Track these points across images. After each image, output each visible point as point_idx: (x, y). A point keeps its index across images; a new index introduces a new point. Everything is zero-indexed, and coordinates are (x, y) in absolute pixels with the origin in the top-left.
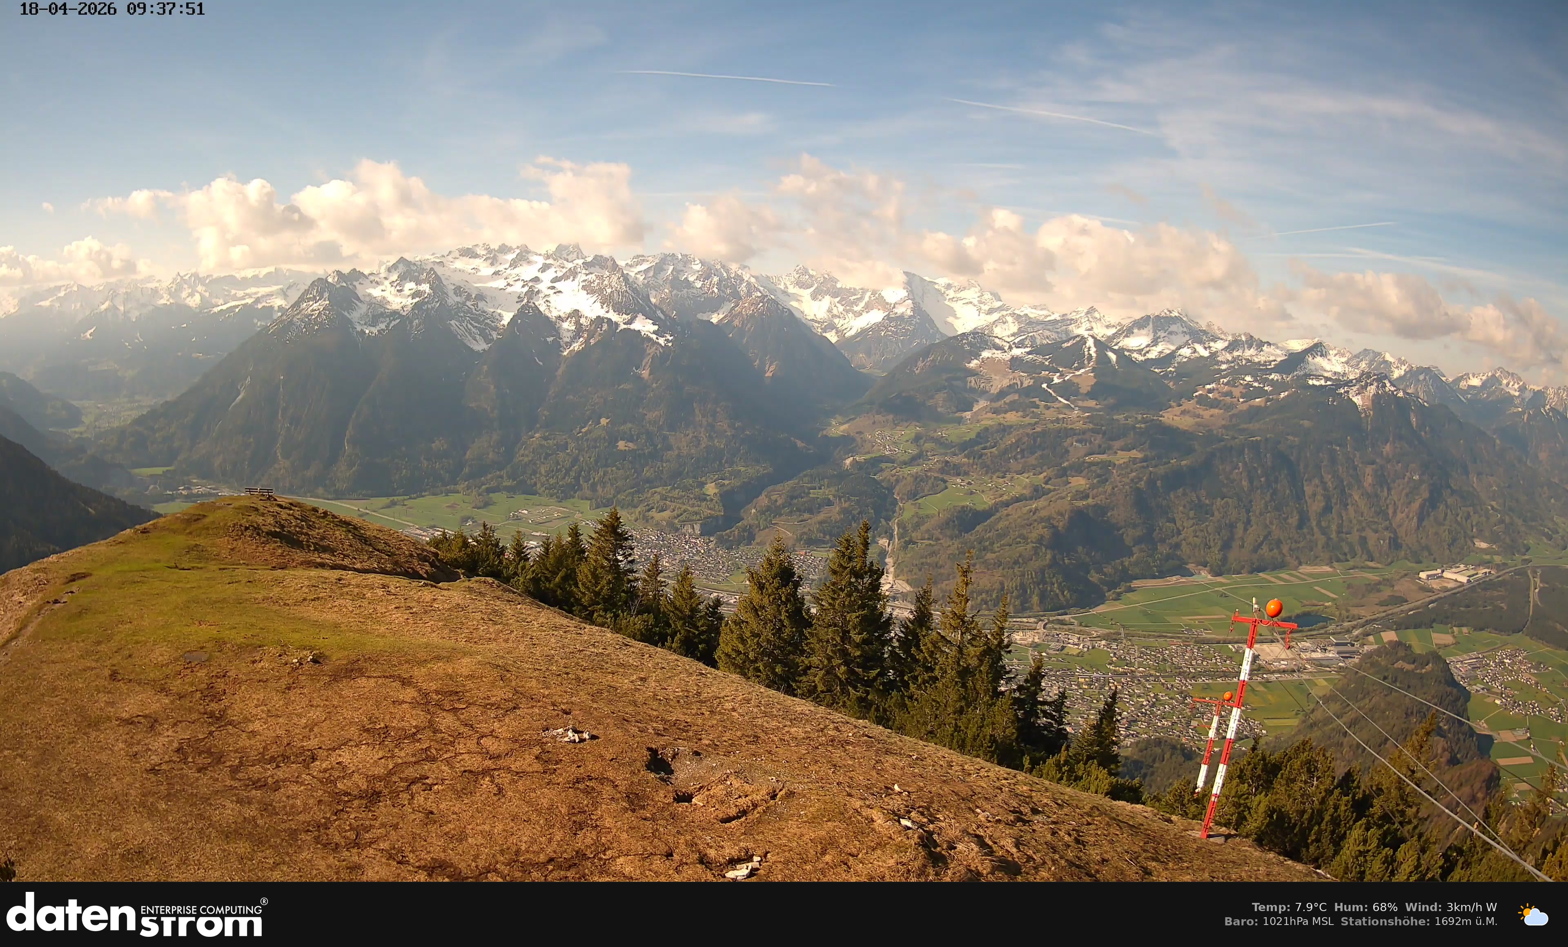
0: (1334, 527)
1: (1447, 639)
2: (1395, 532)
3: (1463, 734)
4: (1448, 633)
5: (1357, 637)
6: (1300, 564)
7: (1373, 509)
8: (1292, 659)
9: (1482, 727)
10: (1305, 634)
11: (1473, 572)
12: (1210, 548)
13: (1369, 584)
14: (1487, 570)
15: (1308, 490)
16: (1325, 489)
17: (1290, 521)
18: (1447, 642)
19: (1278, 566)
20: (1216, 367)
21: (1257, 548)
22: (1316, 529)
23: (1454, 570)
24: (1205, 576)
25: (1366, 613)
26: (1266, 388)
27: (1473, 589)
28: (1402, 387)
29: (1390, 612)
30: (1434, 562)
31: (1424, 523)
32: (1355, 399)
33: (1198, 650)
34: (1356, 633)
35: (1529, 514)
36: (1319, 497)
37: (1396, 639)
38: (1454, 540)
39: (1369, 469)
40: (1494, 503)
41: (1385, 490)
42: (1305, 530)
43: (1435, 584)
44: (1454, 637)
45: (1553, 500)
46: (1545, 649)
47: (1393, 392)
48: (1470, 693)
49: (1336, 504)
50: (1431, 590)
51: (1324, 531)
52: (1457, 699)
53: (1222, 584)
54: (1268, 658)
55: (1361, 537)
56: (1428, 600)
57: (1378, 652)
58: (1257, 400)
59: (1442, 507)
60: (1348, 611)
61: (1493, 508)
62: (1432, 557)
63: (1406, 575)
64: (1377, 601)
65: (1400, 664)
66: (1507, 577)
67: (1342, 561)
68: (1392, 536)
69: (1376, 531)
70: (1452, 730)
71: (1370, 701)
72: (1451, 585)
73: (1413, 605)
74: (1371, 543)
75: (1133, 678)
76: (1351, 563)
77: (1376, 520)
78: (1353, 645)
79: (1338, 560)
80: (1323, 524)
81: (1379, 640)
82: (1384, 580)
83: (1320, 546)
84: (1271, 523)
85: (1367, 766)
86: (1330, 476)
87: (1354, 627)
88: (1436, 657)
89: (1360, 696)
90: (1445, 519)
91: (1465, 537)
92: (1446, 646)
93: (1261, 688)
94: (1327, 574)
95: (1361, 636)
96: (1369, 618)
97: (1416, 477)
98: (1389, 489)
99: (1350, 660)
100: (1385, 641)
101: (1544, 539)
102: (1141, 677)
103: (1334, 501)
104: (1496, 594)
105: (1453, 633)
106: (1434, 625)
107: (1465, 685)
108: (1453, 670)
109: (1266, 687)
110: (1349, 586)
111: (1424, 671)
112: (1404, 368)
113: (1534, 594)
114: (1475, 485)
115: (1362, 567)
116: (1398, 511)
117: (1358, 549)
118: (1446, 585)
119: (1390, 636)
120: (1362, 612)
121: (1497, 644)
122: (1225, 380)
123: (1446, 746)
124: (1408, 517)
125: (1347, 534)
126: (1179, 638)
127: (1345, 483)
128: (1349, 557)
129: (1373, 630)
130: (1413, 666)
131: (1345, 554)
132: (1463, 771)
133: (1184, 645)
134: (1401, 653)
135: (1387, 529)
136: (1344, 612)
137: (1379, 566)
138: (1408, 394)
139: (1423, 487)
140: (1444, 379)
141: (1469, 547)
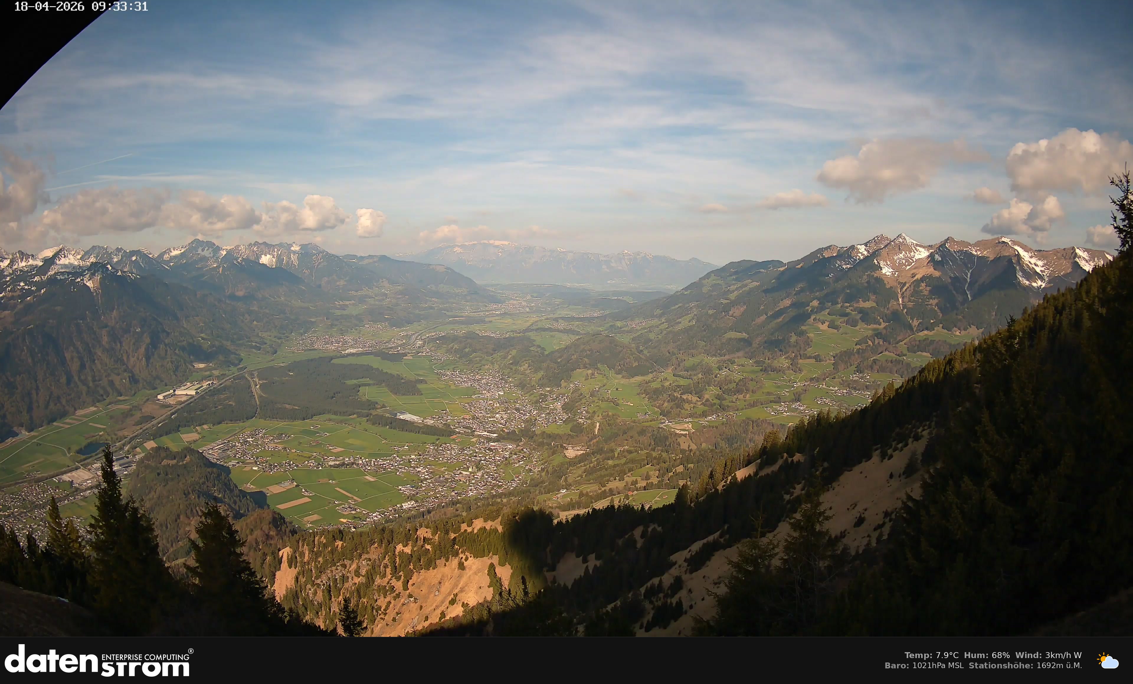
0: (90, 378)
1: (194, 436)
2: (132, 372)
3: (237, 497)
4: (194, 432)
5: (128, 451)
6: (75, 410)
7: (112, 360)
8: (93, 478)
9: (250, 487)
10: (94, 458)
11: (199, 386)
12: (21, 412)
13: (124, 413)
14: (210, 382)
15: (68, 356)
16: (78, 352)
17: (61, 381)
18: (194, 438)
19: (64, 415)
20: (4, 280)
21: (47, 407)
22: (79, 383)
23: (183, 388)
24: (25, 434)
25: (128, 433)
26: (33, 288)
27: (202, 397)
28: (120, 268)
29: (144, 428)
30: (166, 386)
31: (151, 361)
32: (88, 284)
33: (38, 487)
34: (126, 448)
35: (235, 337)
36: (75, 360)
37: (155, 445)
38: (177, 368)
39: (104, 332)
40: (202, 335)
41: (119, 345)
42: (72, 385)
43: (171, 401)
44: (199, 433)
45: (255, 323)
46: (281, 424)
47: (113, 273)
48: (228, 467)
49: (87, 361)
50: (169, 406)
51: (84, 383)
52: (219, 475)
53: (34, 437)
54: (79, 481)
55: (109, 381)
56: (169, 413)
57: (146, 458)
58: (28, 298)
59: (162, 346)
60: (116, 435)
61: (203, 339)
62: (164, 383)
63: (148, 400)
64: (133, 423)
65: (165, 462)
66: (228, 383)
67: (101, 401)
68: (131, 375)
69: (118, 374)
70: (226, 496)
71: (155, 492)
72: (184, 399)
73: (159, 419)
74: (117, 383)
75: (15, 517)
76: (108, 401)
77: (116, 366)
78: (128, 457)
79: (99, 401)
80: (83, 377)
81: (144, 449)
82: (133, 407)
83: (84, 394)
84: (51, 385)
85: (175, 536)
86: (79, 343)
87: (124, 445)
88: (189, 450)
89: (147, 491)
90: (166, 355)
91: (185, 364)
92: (195, 441)
93: (83, 504)
94: (95, 413)
95: (131, 450)
96: (131, 436)
97: (139, 330)
98: (121, 343)
99: (130, 468)
100: (148, 449)
101: (254, 350)
102: (18, 515)
103: (85, 360)
104: (222, 396)
105: (197, 431)
106: (180, 429)
107: (222, 463)
108: (207, 456)
109: (86, 502)
110: (111, 417)
111: (185, 462)
112: (120, 254)
113: (256, 390)
114: (185, 326)
115: (116, 402)
116: (130, 356)
117: (109, 389)
118: (180, 399)
119: (150, 445)
120: (125, 433)
121: (236, 430)
122: (10, 288)
123: (225, 508)
124: (138, 359)
125: (99, 381)
126: (25, 482)
127: (90, 346)
128: (105, 397)
129: (138, 444)
130: (175, 461)
131: (102, 396)
132: (249, 521)
133: (30, 486)
134: (163, 454)
135: (125, 371)
136: (114, 436)
137: (127, 398)
138: (125, 272)
139: (145, 335)
140: (151, 256)
141: (190, 369)
